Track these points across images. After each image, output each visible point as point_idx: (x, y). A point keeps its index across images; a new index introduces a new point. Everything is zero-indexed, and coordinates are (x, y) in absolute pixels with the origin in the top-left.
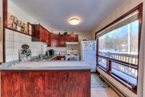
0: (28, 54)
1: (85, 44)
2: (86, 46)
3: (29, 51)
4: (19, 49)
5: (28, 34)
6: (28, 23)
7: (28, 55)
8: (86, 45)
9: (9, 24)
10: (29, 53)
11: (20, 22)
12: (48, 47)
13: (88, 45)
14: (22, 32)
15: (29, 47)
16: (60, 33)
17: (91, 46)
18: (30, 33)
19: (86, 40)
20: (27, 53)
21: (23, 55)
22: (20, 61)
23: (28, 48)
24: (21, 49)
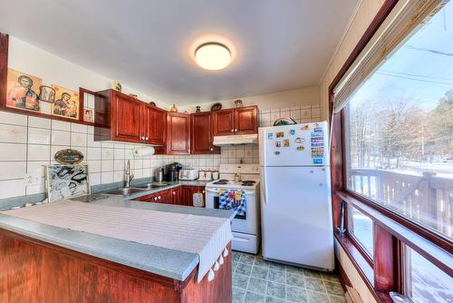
0: (78, 177)
1: (275, 139)
2: (278, 149)
3: (84, 169)
4: (47, 164)
5: (81, 121)
6: (82, 91)
7: (79, 181)
8: (277, 146)
9: (14, 99)
10: (83, 176)
11: (49, 90)
12: (160, 156)
13: (287, 144)
14: (58, 116)
15: (81, 157)
16: (198, 108)
17: (301, 148)
18: (91, 117)
19: (284, 123)
20: (75, 173)
21: (58, 180)
22: (46, 196)
23: (77, 159)
24: (54, 163)
